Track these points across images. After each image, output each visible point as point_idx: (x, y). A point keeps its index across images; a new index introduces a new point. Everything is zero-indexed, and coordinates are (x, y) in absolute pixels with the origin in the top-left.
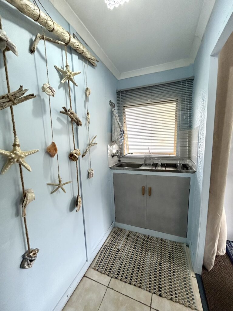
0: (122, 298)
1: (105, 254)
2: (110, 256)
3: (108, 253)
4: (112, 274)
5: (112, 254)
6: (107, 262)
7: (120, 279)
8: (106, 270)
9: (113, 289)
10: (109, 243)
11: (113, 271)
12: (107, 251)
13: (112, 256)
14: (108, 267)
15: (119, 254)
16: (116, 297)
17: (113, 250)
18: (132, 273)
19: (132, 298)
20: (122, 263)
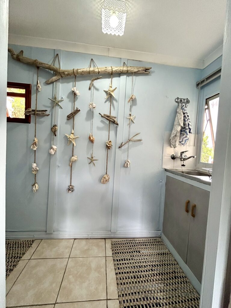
0: (103, 270)
1: (127, 243)
2: (129, 248)
3: (130, 245)
4: (115, 255)
5: (131, 249)
6: (122, 248)
7: (115, 263)
8: (115, 250)
9: (106, 261)
10: (139, 241)
11: (117, 255)
12: (131, 243)
13: (130, 249)
14: (119, 250)
15: (135, 254)
16: (101, 265)
17: (135, 247)
18: (126, 272)
19: (106, 279)
20: (130, 260)
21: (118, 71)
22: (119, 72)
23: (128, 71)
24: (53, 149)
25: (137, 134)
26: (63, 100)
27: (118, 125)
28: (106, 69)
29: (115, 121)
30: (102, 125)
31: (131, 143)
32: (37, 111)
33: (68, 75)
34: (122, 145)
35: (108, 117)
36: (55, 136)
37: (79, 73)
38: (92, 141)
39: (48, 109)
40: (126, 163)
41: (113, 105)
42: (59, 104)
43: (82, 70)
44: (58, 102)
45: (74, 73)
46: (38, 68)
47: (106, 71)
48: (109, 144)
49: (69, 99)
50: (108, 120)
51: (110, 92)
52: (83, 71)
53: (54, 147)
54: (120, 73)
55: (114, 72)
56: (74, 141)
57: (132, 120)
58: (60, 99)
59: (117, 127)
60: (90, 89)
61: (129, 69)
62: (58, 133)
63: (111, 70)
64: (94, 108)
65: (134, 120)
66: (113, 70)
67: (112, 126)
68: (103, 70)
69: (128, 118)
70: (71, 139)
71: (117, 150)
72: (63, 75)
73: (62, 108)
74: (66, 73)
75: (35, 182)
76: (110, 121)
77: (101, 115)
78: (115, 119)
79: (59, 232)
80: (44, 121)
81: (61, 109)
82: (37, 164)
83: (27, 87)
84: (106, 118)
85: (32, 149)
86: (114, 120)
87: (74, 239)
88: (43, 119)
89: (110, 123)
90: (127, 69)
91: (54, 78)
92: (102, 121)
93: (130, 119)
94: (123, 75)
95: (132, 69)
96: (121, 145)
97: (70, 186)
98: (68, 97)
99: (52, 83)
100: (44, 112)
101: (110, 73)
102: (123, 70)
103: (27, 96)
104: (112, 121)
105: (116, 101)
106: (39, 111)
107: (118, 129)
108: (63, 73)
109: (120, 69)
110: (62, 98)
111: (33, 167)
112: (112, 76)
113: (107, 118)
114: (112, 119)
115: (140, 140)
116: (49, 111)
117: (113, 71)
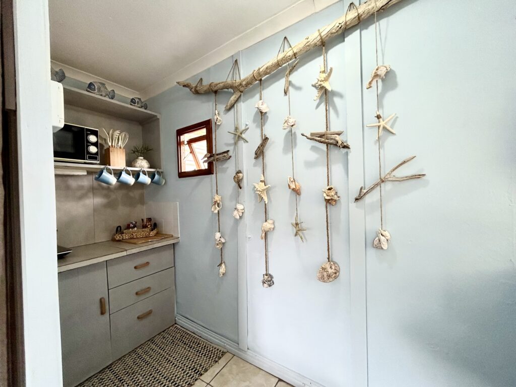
21: (334, 31)
22: (337, 31)
23: (359, 18)
24: (238, 210)
25: (404, 162)
26: (248, 128)
27: (349, 148)
28: (308, 40)
29: (337, 142)
30: (314, 156)
31: (387, 187)
32: (217, 155)
33: (248, 84)
34: (362, 194)
35: (321, 136)
36: (241, 188)
37: (262, 73)
38: (297, 192)
39: (231, 148)
40: (377, 238)
41: (333, 109)
42: (243, 136)
43: (265, 67)
44: (241, 133)
45: (255, 77)
46: (216, 92)
47: (308, 46)
48: (327, 196)
49: (255, 125)
50: (321, 142)
51: (322, 83)
52: (267, 68)
53: (240, 207)
54: (340, 32)
55: (327, 38)
56: (264, 195)
57: (384, 128)
58: (243, 128)
59: (347, 154)
60: (286, 93)
61: (360, 11)
62: (245, 183)
63: (319, 38)
64: (293, 125)
65: (392, 126)
66: (322, 34)
67: (336, 153)
68: (301, 46)
69: (376, 126)
70: (260, 191)
71: (353, 205)
72: (242, 89)
73: (247, 142)
74: (244, 83)
75: (222, 261)
76: (328, 144)
77: (306, 136)
78: (338, 138)
79: (256, 355)
80: (228, 168)
81: (247, 144)
82: (221, 234)
83: (207, 124)
84: (316, 140)
85: (213, 211)
86: (335, 140)
87: (277, 380)
88: (226, 165)
89: (327, 148)
90: (356, 14)
91: (233, 98)
92: (314, 148)
93: (379, 127)
94: (351, 33)
95: (370, 7)
96: (360, 194)
97: (267, 275)
98: (254, 121)
99: (232, 106)
100: (226, 154)
101: (319, 43)
102: (346, 23)
103: (208, 138)
104: (331, 144)
105: (341, 96)
106: (220, 154)
107: (349, 157)
108: (241, 84)
109: (338, 25)
110: (247, 125)
111: (216, 238)
112: (324, 48)
113: (319, 139)
114: (332, 139)
115: (419, 176)
116: (232, 151)
117: (323, 37)
